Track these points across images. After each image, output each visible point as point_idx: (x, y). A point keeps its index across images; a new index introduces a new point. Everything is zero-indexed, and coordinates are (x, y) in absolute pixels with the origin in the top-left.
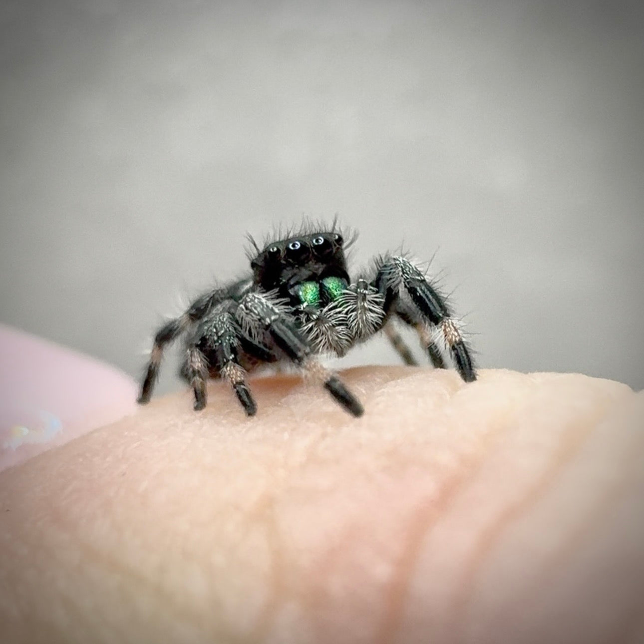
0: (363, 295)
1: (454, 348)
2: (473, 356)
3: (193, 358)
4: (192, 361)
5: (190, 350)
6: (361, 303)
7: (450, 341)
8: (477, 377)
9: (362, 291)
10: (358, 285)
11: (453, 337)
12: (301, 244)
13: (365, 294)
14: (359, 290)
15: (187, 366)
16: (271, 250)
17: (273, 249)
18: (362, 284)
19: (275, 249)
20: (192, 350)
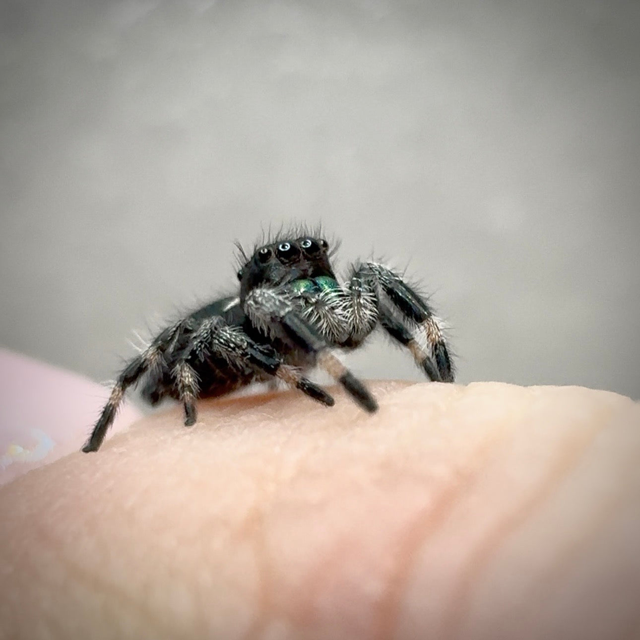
0: (358, 292)
1: (436, 348)
3: (183, 373)
4: (182, 376)
5: (179, 365)
6: (357, 300)
7: (433, 341)
9: (357, 288)
10: (352, 282)
11: (437, 337)
12: (291, 245)
13: (360, 291)
14: (354, 287)
15: (176, 381)
16: (262, 252)
18: (356, 282)
20: (182, 364)
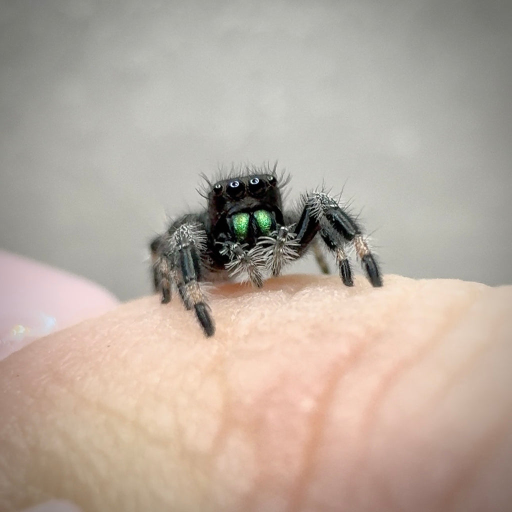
1: (363, 260)
2: (380, 265)
3: (162, 265)
4: (161, 267)
7: (361, 254)
8: (384, 284)
12: (240, 183)
16: (216, 187)
17: (218, 186)
19: (220, 186)
20: (161, 258)
